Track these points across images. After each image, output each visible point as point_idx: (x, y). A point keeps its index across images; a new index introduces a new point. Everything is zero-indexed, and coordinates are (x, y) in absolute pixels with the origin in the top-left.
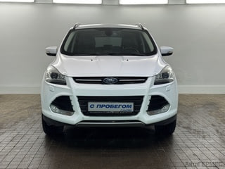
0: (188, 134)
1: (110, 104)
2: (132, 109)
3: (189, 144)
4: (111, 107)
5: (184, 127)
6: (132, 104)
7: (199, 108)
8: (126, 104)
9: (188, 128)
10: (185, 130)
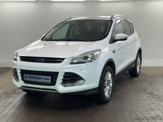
0: (152, 99)
1: (36, 76)
2: (50, 81)
3: (153, 106)
4: (37, 78)
5: (149, 93)
6: (50, 77)
7: (159, 77)
8: (46, 77)
9: (152, 94)
10: (149, 95)
